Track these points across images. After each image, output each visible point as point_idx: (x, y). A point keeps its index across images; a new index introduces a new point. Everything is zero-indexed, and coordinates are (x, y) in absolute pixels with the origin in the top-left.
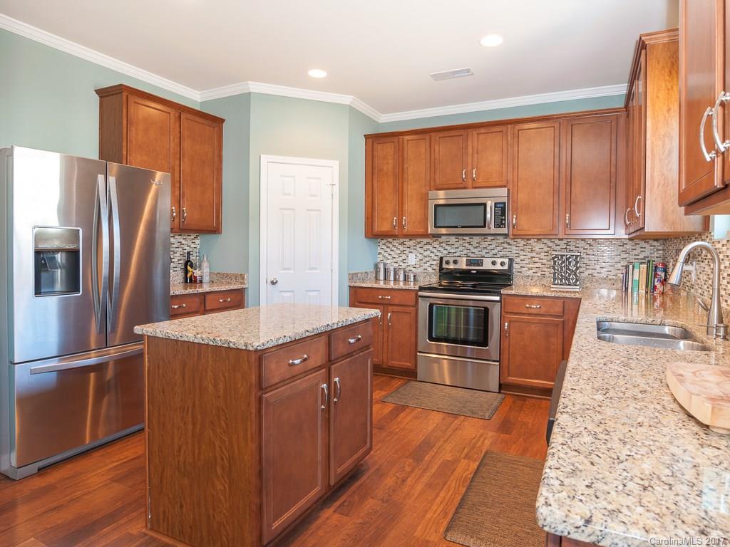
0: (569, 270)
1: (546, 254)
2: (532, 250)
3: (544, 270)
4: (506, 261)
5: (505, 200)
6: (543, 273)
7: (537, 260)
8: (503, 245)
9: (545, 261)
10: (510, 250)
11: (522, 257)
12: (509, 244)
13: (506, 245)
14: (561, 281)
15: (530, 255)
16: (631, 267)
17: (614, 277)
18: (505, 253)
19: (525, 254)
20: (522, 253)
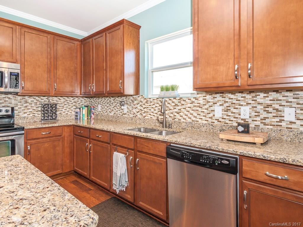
0: (53, 112)
1: (35, 104)
2: (26, 102)
3: (34, 113)
4: (10, 109)
5: (19, 71)
6: (34, 114)
7: (29, 107)
8: (4, 99)
9: (35, 108)
10: (10, 102)
11: (19, 106)
12: (9, 98)
13: (7, 99)
14: (48, 118)
15: (25, 105)
16: (81, 108)
17: (70, 114)
18: (6, 104)
19: (21, 104)
20: (19, 104)
